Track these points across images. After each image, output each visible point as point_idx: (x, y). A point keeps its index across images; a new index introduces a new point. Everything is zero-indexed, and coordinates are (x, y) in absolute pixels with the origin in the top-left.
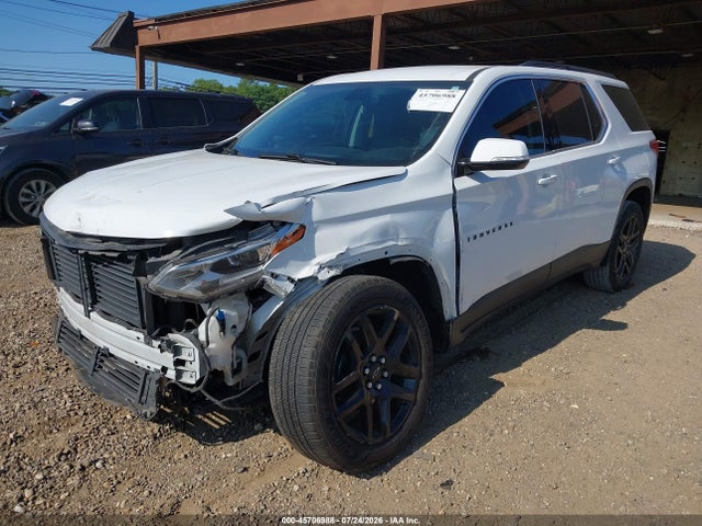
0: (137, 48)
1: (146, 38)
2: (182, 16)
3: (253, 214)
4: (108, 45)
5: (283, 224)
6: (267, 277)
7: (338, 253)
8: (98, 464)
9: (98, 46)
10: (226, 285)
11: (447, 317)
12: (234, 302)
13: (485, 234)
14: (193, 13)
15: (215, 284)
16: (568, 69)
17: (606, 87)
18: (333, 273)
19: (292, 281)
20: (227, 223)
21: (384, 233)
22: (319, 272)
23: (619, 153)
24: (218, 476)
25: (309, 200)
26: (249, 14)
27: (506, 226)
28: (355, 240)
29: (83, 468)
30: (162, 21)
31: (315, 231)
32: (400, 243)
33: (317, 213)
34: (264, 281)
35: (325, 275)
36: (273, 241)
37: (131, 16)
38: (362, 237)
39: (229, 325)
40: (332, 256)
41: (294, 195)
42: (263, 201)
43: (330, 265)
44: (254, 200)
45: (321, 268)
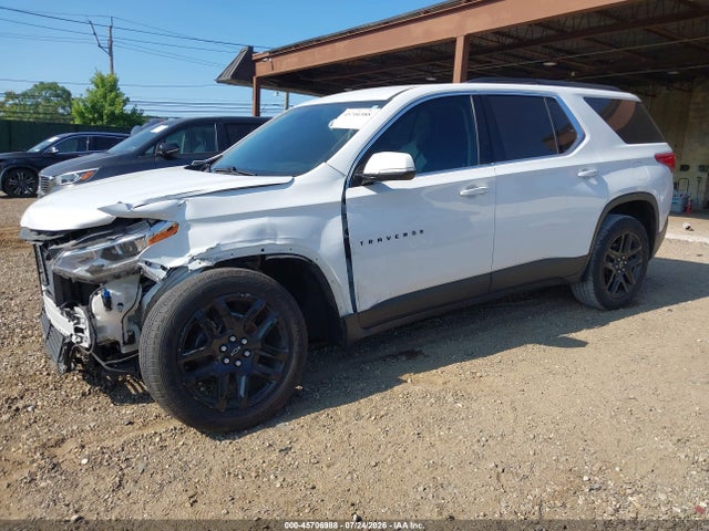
0: (254, 79)
1: (262, 70)
2: (290, 47)
3: (124, 212)
4: (229, 77)
5: (158, 221)
6: (143, 265)
7: (208, 247)
8: (30, 409)
9: (222, 78)
10: (110, 270)
11: (342, 313)
12: (124, 285)
13: (384, 239)
14: (302, 43)
15: (100, 269)
16: (539, 84)
17: (590, 100)
18: (204, 264)
19: (164, 268)
20: (103, 220)
21: (261, 233)
22: (190, 262)
23: (598, 165)
24: (109, 425)
25: (182, 202)
26: (347, 42)
27: (414, 233)
28: (227, 237)
29: (17, 409)
30: (275, 53)
31: (188, 228)
32: (278, 243)
33: (189, 213)
34: (140, 268)
35: (196, 265)
36: (148, 234)
37: (251, 48)
38: (235, 235)
39: (115, 302)
40: (203, 249)
41: (167, 198)
42: (135, 202)
43: (202, 258)
44: (125, 201)
45: (193, 259)
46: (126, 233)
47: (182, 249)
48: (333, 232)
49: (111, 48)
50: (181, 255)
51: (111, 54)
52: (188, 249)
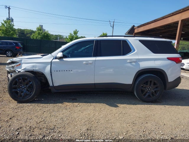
0: (134, 33)
1: (136, 31)
5: (18, 62)
7: (24, 68)
11: (50, 86)
17: (140, 41)
18: (24, 71)
19: (18, 71)
21: (33, 66)
25: (22, 59)
27: (69, 71)
28: (27, 67)
30: (139, 27)
31: (22, 64)
32: (37, 69)
33: (23, 62)
34: (15, 70)
36: (17, 65)
37: (134, 26)
38: (29, 66)
45: (22, 70)
46: (14, 64)
47: (21, 68)
48: (48, 68)
49: (113, 27)
50: (20, 69)
51: (113, 28)
52: (22, 68)
